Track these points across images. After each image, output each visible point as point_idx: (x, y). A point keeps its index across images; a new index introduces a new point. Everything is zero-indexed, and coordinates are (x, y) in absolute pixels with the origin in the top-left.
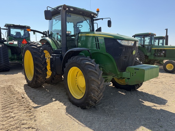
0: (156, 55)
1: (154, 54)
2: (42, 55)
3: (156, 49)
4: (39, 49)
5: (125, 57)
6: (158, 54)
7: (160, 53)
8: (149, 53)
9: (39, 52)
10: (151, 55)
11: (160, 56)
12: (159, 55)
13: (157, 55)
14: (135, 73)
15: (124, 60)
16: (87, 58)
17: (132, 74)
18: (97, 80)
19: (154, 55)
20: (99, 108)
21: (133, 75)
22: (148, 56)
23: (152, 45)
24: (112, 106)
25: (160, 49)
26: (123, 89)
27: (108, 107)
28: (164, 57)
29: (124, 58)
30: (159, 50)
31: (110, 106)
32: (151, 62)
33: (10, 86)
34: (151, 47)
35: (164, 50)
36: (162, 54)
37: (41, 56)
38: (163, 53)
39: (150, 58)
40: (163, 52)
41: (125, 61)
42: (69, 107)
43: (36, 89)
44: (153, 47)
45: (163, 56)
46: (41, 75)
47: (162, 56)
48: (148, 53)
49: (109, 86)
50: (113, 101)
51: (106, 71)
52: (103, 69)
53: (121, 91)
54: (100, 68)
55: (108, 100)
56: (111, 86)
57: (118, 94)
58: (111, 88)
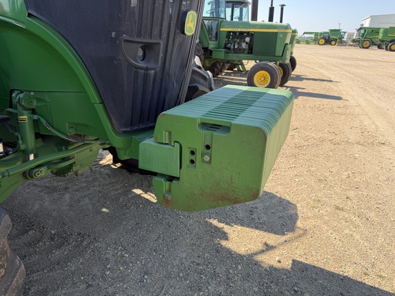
0: (229, 49)
1: (226, 44)
3: (230, 30)
5: (147, 47)
6: (234, 46)
7: (238, 43)
8: (214, 42)
10: (219, 47)
11: (240, 51)
12: (236, 47)
13: (232, 47)
14: (208, 147)
15: (142, 64)
17: (187, 157)
19: (225, 48)
21: (198, 158)
22: (211, 52)
23: (220, 20)
25: (239, 30)
28: (248, 53)
29: (140, 53)
30: (238, 34)
32: (218, 66)
34: (218, 25)
35: (249, 34)
36: (244, 45)
38: (247, 43)
39: (215, 55)
40: (247, 39)
41: (146, 76)
44: (223, 24)
45: (246, 52)
47: (244, 50)
48: (210, 42)
49: (101, 162)
50: (106, 259)
51: (53, 131)
52: (35, 117)
53: (143, 184)
54: (16, 115)
55: (87, 256)
56: (109, 165)
57: (132, 207)
58: (108, 175)
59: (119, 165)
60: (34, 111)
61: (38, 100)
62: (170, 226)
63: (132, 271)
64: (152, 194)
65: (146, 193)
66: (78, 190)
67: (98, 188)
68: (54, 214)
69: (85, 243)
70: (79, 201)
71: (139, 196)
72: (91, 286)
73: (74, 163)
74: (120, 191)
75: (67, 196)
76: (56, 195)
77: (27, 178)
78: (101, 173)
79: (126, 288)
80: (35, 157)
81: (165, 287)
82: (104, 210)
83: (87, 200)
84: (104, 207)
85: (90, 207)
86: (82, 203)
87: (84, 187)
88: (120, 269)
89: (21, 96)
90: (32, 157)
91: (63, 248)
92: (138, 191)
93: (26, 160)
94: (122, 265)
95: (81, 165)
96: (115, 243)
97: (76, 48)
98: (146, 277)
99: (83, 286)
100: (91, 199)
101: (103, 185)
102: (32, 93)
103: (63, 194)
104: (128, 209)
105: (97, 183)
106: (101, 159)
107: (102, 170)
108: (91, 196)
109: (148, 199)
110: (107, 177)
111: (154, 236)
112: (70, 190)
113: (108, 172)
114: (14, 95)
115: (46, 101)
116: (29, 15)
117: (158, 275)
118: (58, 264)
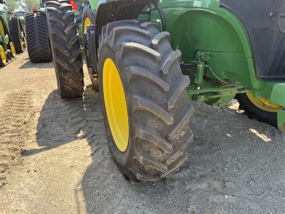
2: (68, 29)
4: (61, 12)
9: (61, 20)
16: (142, 28)
18: (160, 113)
20: (176, 183)
24: (217, 185)
26: (267, 122)
27: (204, 186)
31: (211, 180)
33: (28, 91)
37: (66, 31)
42: (99, 164)
43: (66, 103)
46: (68, 74)
49: (230, 107)
50: (226, 161)
51: (215, 75)
52: (207, 66)
53: (258, 128)
54: (197, 64)
55: (214, 155)
56: (235, 110)
57: (248, 139)
58: (234, 116)
59: (242, 111)
60: (206, 63)
61: (211, 56)
62: (276, 160)
63: (242, 174)
64: (265, 136)
65: (260, 134)
66: (213, 119)
67: (226, 122)
68: (198, 128)
69: (214, 148)
70: (213, 125)
71: (255, 134)
72: (215, 171)
73: (220, 97)
74: (240, 127)
75: (206, 121)
76: (199, 119)
77: (193, 100)
78: (229, 114)
79: (237, 182)
80: (200, 88)
81: (265, 193)
82: (228, 135)
83: (218, 126)
84: (228, 133)
85: (219, 131)
86: (214, 127)
87: (217, 119)
88: (234, 170)
89: (202, 53)
90: (199, 88)
91: (201, 147)
92: (254, 131)
93: (196, 88)
94: (236, 169)
95: (223, 100)
96: (233, 155)
97: (245, 24)
98: (251, 182)
99: (210, 170)
100: (220, 126)
101: (230, 121)
102: (208, 52)
103: (204, 119)
104: (245, 139)
105: (225, 119)
106: (230, 105)
107: (230, 112)
108: (221, 125)
109: (261, 138)
110: (233, 117)
111: (261, 161)
112: (208, 118)
113: (234, 114)
114: (198, 53)
115: (214, 57)
116: (221, 6)
117: (261, 184)
118: (197, 153)
